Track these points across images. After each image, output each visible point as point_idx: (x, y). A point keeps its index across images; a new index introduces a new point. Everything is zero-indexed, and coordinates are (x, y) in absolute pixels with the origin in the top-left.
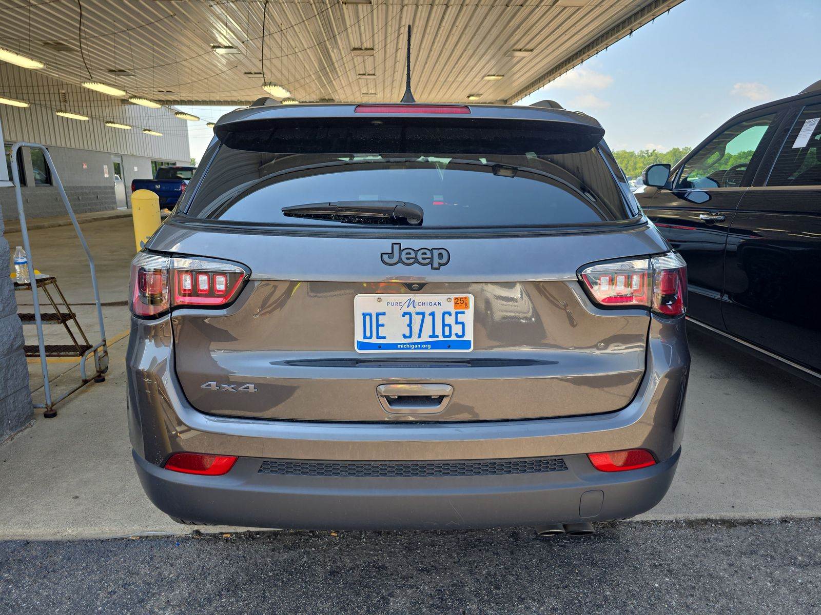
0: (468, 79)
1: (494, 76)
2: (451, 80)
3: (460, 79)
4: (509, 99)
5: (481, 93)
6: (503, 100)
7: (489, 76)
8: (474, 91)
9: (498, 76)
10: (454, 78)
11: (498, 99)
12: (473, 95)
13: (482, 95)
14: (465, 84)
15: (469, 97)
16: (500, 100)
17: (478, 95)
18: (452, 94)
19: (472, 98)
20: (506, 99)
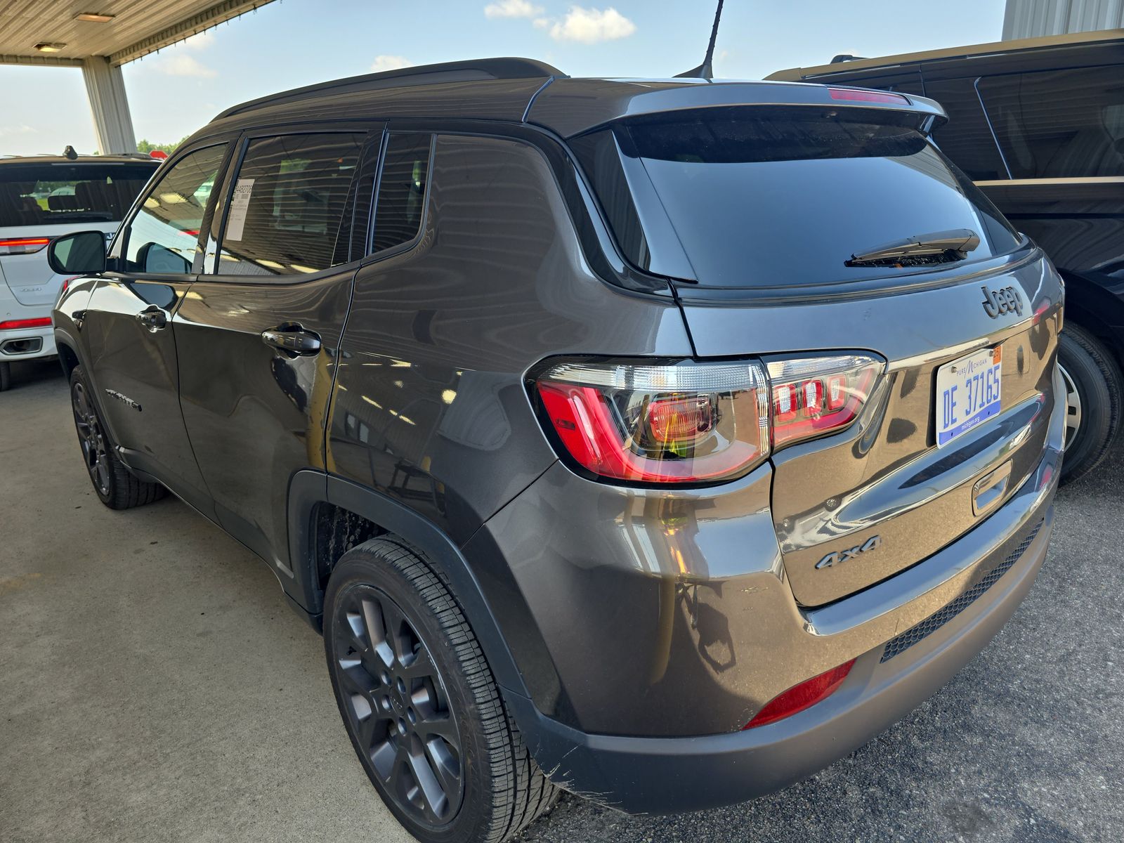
0: (46, 16)
1: (96, 14)
2: (9, 15)
3: (29, 14)
4: (115, 54)
5: (63, 42)
6: (102, 56)
7: (87, 13)
8: (52, 38)
9: (103, 15)
10: (18, 12)
11: (94, 54)
12: (48, 45)
13: (65, 44)
14: (37, 23)
15: (39, 46)
16: (96, 56)
17: (57, 45)
18: (8, 39)
19: (46, 50)
20: (108, 55)
